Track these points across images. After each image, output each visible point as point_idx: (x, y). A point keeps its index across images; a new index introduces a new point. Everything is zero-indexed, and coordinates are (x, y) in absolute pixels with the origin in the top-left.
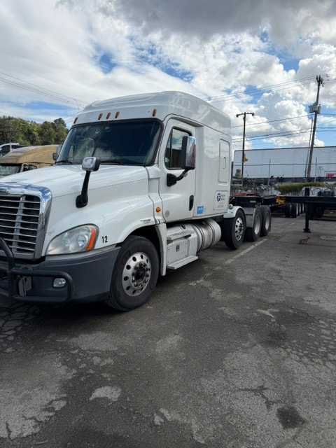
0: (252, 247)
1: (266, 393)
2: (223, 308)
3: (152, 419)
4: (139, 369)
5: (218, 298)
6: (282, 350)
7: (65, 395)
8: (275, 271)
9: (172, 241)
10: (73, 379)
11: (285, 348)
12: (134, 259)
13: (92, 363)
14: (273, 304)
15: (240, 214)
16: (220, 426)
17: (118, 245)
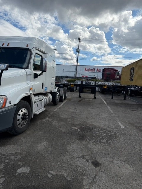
0: (62, 104)
1: (86, 157)
2: (60, 128)
3: (47, 176)
4: (34, 158)
5: (56, 124)
6: (86, 141)
7: (3, 175)
8: (74, 112)
9: (36, 102)
10: (4, 168)
11: (87, 140)
12: (22, 111)
13: (11, 159)
14: (77, 125)
15: (58, 91)
16: (74, 172)
17: (15, 105)
